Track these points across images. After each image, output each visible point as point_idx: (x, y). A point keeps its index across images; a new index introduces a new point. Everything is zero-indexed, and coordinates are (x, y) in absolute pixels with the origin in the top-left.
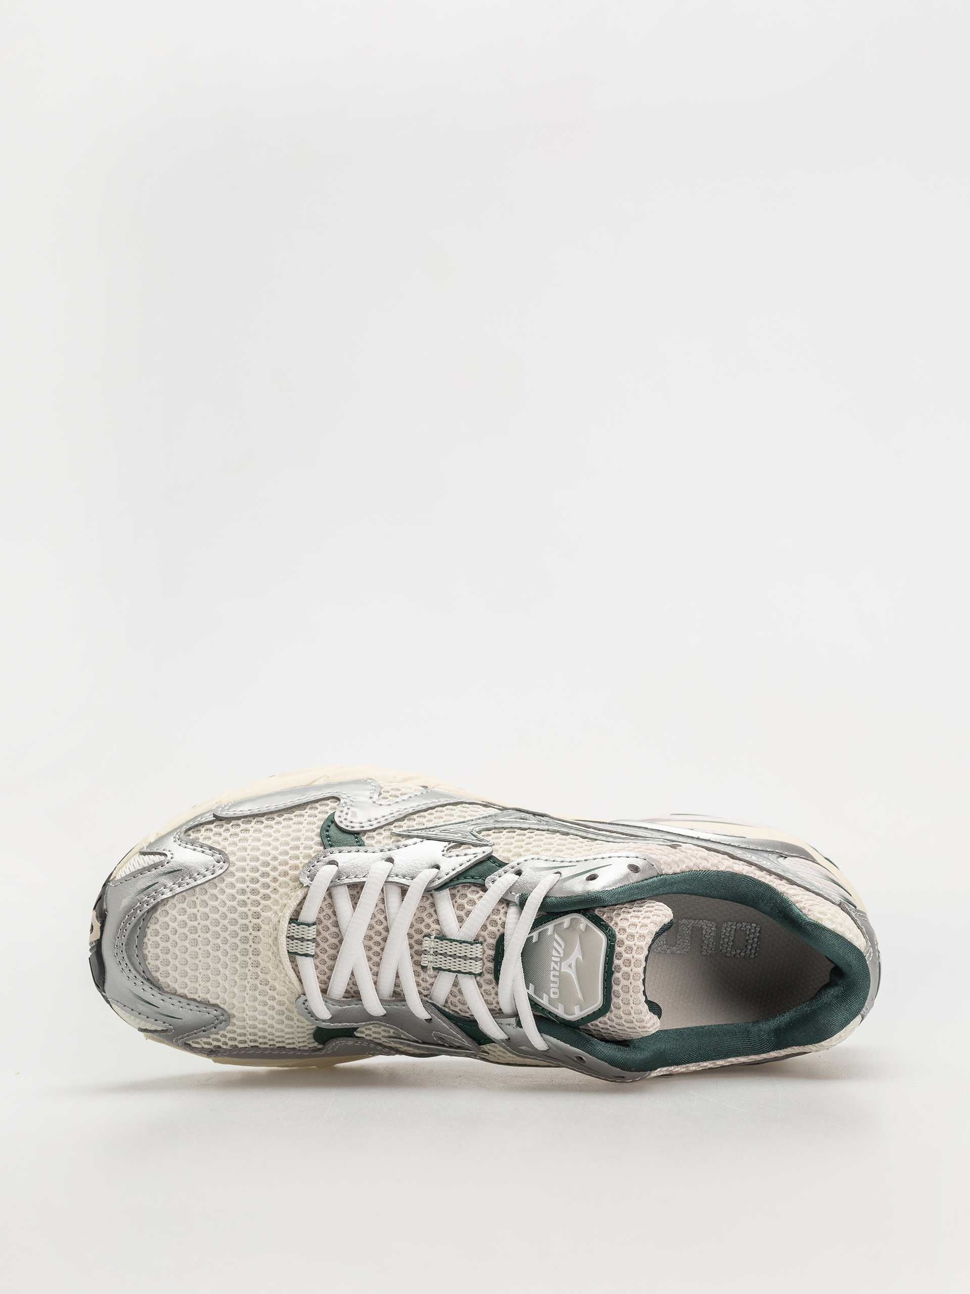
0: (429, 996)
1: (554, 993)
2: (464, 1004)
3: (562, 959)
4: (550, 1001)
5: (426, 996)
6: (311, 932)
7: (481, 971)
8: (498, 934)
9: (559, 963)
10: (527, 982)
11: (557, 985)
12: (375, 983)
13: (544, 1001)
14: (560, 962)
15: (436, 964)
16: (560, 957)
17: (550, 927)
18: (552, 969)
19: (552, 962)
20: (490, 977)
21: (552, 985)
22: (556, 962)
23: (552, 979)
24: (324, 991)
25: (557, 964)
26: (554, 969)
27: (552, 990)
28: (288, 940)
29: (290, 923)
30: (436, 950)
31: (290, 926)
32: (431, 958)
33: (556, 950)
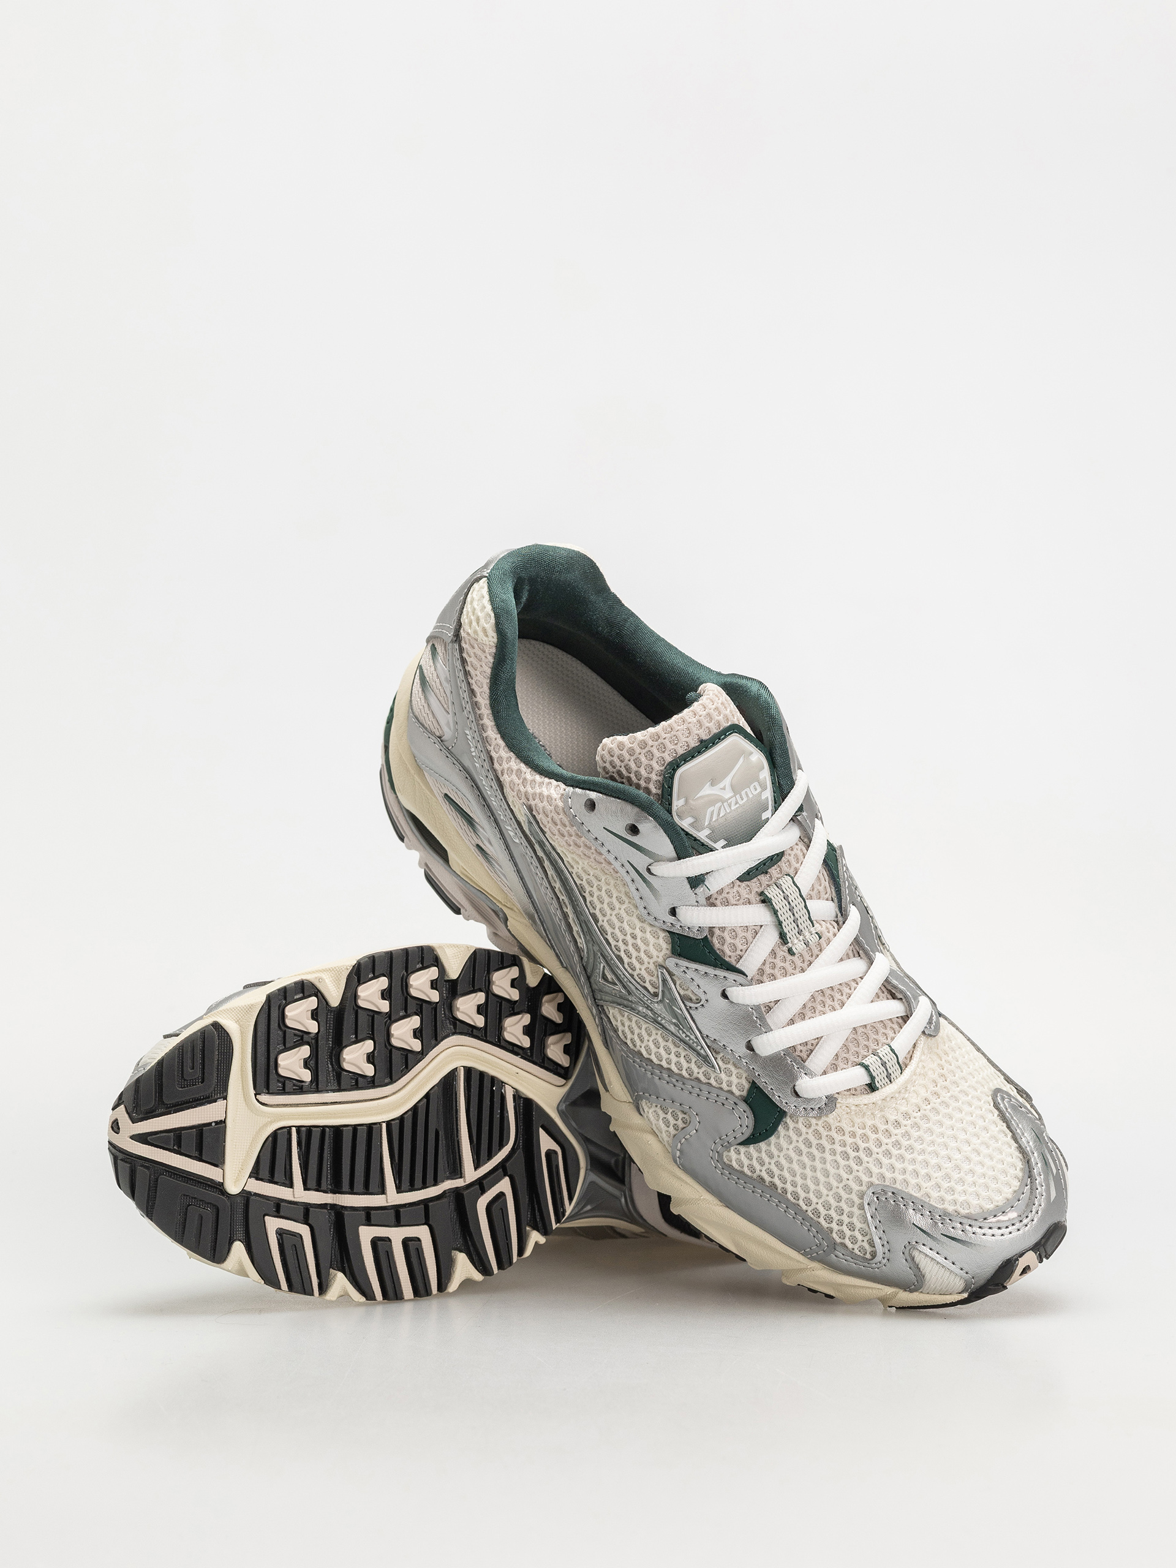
0: (836, 919)
1: (756, 789)
2: (818, 878)
3: (723, 801)
4: (764, 788)
5: (837, 922)
6: (870, 1060)
7: (785, 876)
8: (744, 884)
9: (729, 801)
10: (763, 823)
11: (747, 790)
12: (862, 978)
13: (768, 794)
14: (727, 801)
15: (808, 926)
16: (723, 803)
17: (703, 835)
18: (738, 805)
19: (732, 808)
20: (782, 863)
21: (751, 796)
22: (730, 806)
23: (745, 799)
24: (905, 1019)
25: (731, 803)
26: (737, 803)
27: (755, 793)
28: (892, 1080)
29: (878, 1089)
30: (797, 934)
31: (880, 1087)
32: (807, 934)
33: (719, 815)
